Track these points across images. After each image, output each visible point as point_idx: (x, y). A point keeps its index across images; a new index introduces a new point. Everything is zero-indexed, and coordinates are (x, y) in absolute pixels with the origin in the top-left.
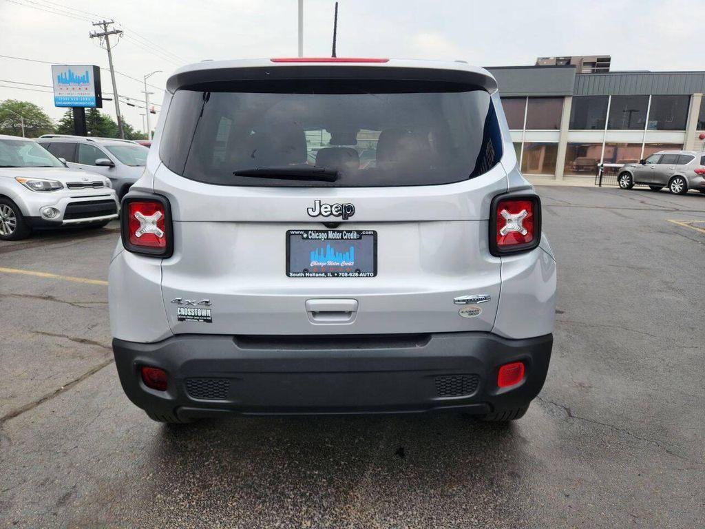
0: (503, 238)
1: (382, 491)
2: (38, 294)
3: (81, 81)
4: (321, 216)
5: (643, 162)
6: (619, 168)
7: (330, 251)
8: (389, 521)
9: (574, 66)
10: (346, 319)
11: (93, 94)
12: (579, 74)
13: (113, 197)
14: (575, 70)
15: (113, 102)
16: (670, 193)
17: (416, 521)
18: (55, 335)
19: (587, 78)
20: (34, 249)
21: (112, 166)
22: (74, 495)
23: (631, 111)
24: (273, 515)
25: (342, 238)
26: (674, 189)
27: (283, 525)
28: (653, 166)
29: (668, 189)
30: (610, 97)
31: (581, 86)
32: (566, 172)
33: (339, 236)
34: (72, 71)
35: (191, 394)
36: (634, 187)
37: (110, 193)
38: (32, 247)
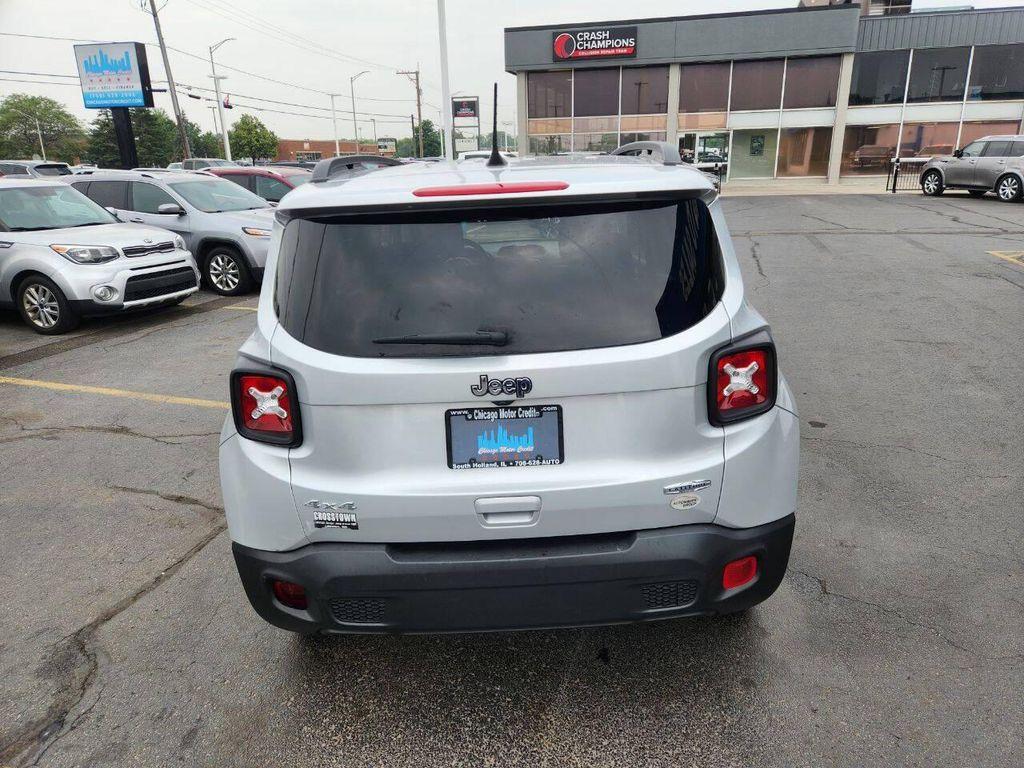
0: (727, 399)
1: (581, 712)
2: (106, 424)
3: (120, 67)
4: (488, 394)
5: (959, 154)
6: (923, 163)
7: (502, 432)
8: (591, 754)
9: (857, 6)
10: (527, 519)
11: (138, 87)
12: (865, 17)
13: (190, 262)
14: (859, 12)
15: (168, 94)
16: (997, 199)
17: (625, 753)
18: (141, 492)
19: (877, 24)
20: (88, 347)
21: (182, 213)
22: (200, 732)
23: (944, 69)
24: (447, 750)
25: (517, 417)
26: (1004, 194)
27: (461, 764)
28: (974, 161)
29: (995, 194)
30: (912, 51)
31: (868, 34)
32: (844, 170)
33: (513, 414)
34: (104, 54)
35: (338, 617)
36: (945, 192)
37: (184, 257)
38: (84, 344)
